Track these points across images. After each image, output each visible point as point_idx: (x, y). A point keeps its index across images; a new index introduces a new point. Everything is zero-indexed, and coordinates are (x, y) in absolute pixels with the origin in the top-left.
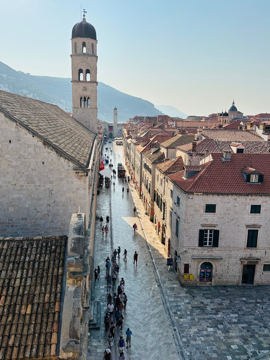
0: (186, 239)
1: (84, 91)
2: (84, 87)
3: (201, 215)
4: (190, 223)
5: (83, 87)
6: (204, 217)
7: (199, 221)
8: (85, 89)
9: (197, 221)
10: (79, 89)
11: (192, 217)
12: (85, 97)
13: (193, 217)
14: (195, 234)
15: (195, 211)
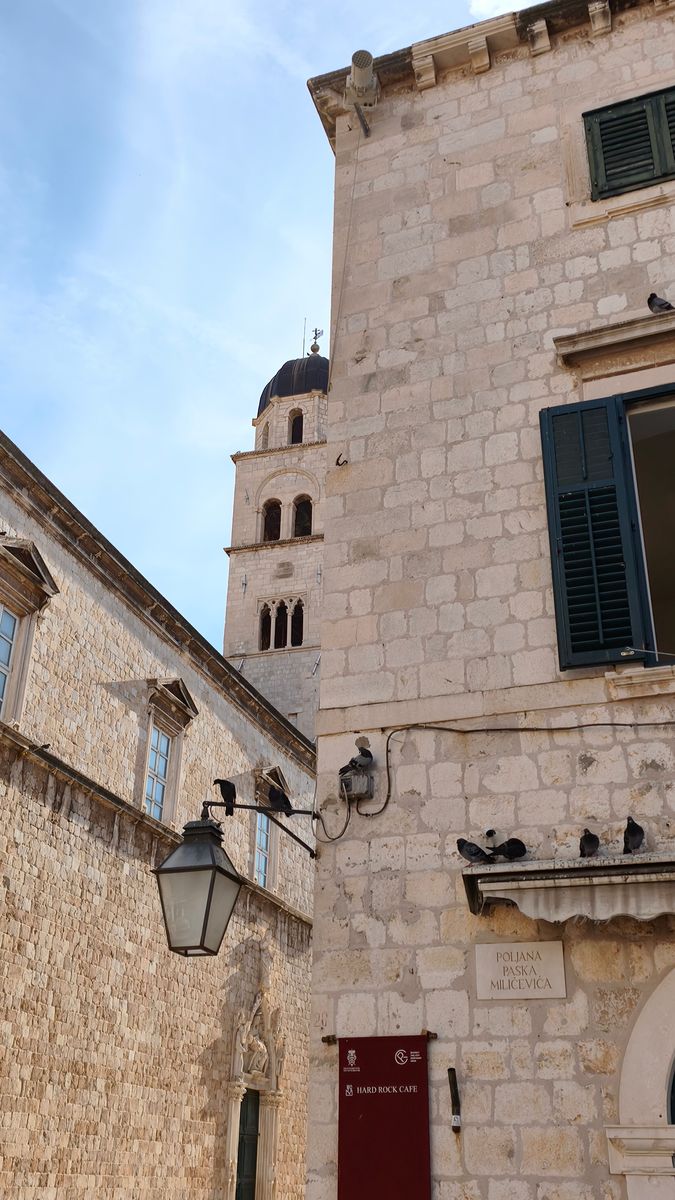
0: (361, 602)
1: (279, 581)
2: (282, 565)
3: (539, 251)
4: (400, 376)
5: (275, 567)
6: (584, 266)
7: (519, 327)
8: (286, 571)
9: (496, 333)
10: (260, 576)
11: (422, 304)
12: (282, 603)
13: (437, 304)
14: (475, 498)
15: (458, 226)
